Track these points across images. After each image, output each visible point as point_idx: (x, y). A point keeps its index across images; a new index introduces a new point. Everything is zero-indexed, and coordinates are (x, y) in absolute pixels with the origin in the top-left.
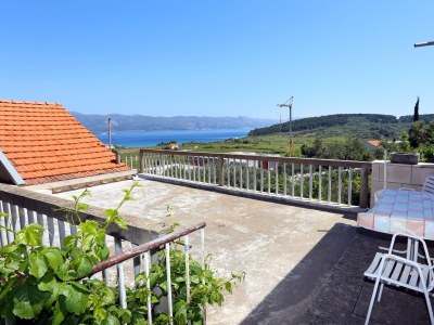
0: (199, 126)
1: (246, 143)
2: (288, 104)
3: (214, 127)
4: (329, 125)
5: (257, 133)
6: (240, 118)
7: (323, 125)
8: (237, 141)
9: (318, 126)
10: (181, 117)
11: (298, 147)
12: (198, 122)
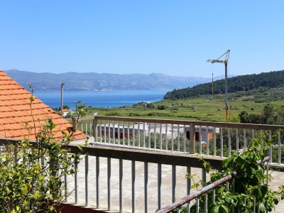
0: (97, 86)
1: (162, 108)
2: (223, 59)
3: (118, 87)
4: (273, 85)
5: (176, 95)
6: (153, 76)
7: (264, 84)
8: (149, 106)
9: (257, 87)
10: (73, 73)
11: (236, 115)
12: (96, 80)
